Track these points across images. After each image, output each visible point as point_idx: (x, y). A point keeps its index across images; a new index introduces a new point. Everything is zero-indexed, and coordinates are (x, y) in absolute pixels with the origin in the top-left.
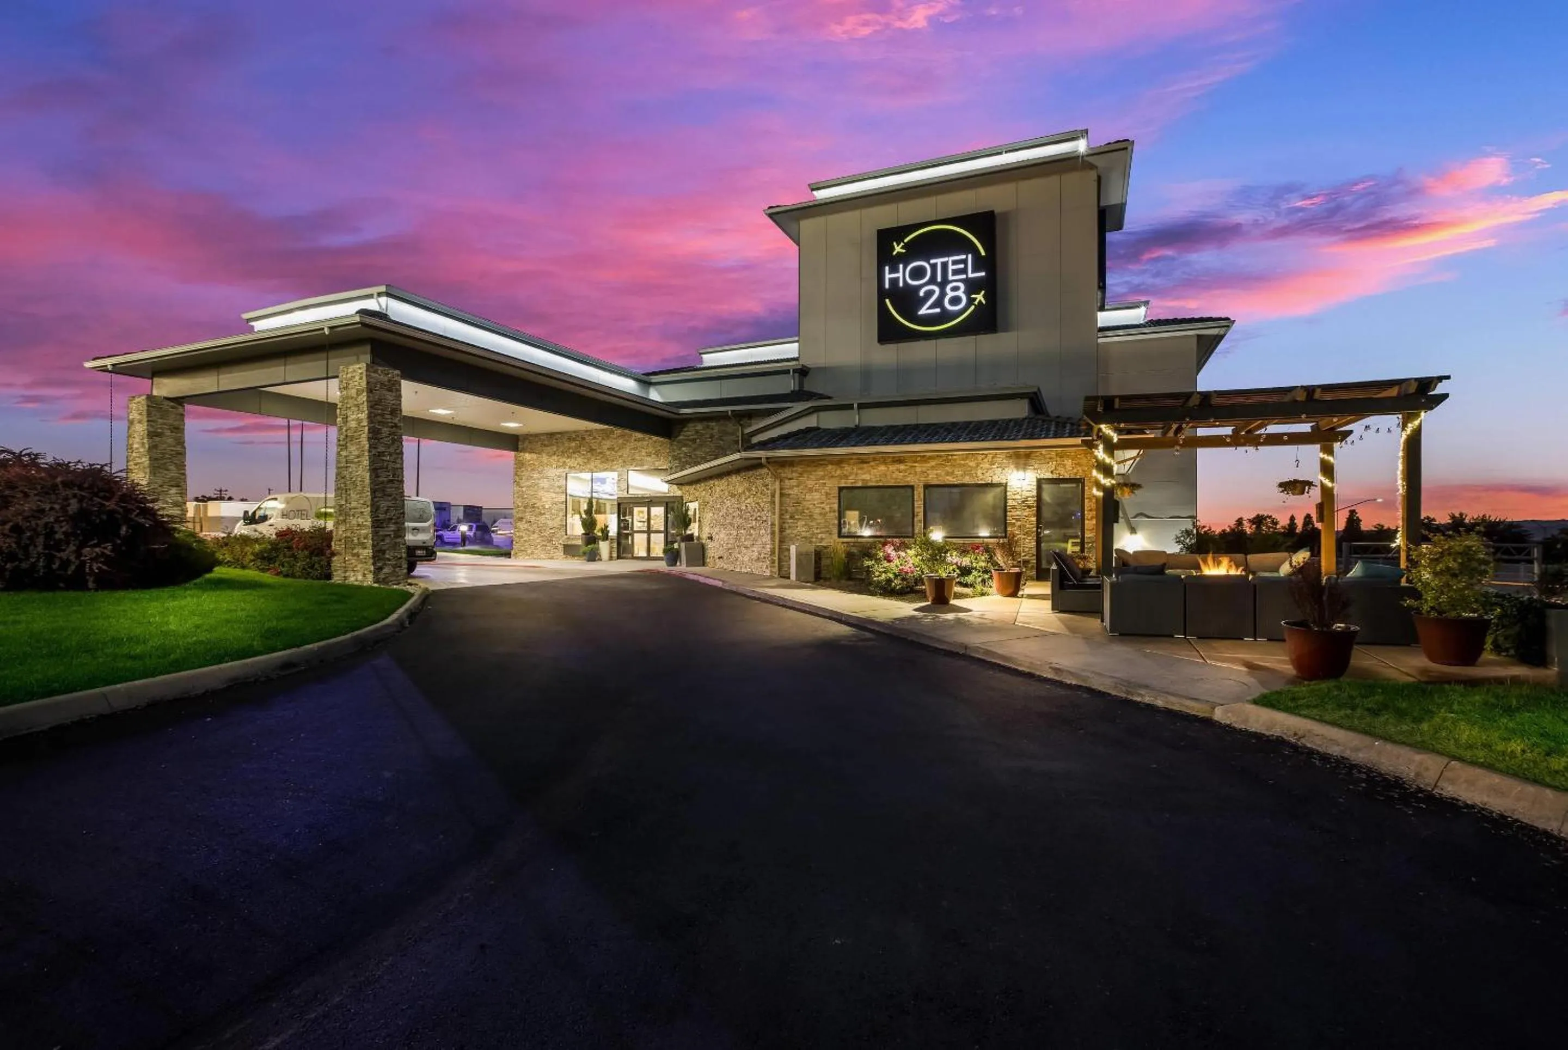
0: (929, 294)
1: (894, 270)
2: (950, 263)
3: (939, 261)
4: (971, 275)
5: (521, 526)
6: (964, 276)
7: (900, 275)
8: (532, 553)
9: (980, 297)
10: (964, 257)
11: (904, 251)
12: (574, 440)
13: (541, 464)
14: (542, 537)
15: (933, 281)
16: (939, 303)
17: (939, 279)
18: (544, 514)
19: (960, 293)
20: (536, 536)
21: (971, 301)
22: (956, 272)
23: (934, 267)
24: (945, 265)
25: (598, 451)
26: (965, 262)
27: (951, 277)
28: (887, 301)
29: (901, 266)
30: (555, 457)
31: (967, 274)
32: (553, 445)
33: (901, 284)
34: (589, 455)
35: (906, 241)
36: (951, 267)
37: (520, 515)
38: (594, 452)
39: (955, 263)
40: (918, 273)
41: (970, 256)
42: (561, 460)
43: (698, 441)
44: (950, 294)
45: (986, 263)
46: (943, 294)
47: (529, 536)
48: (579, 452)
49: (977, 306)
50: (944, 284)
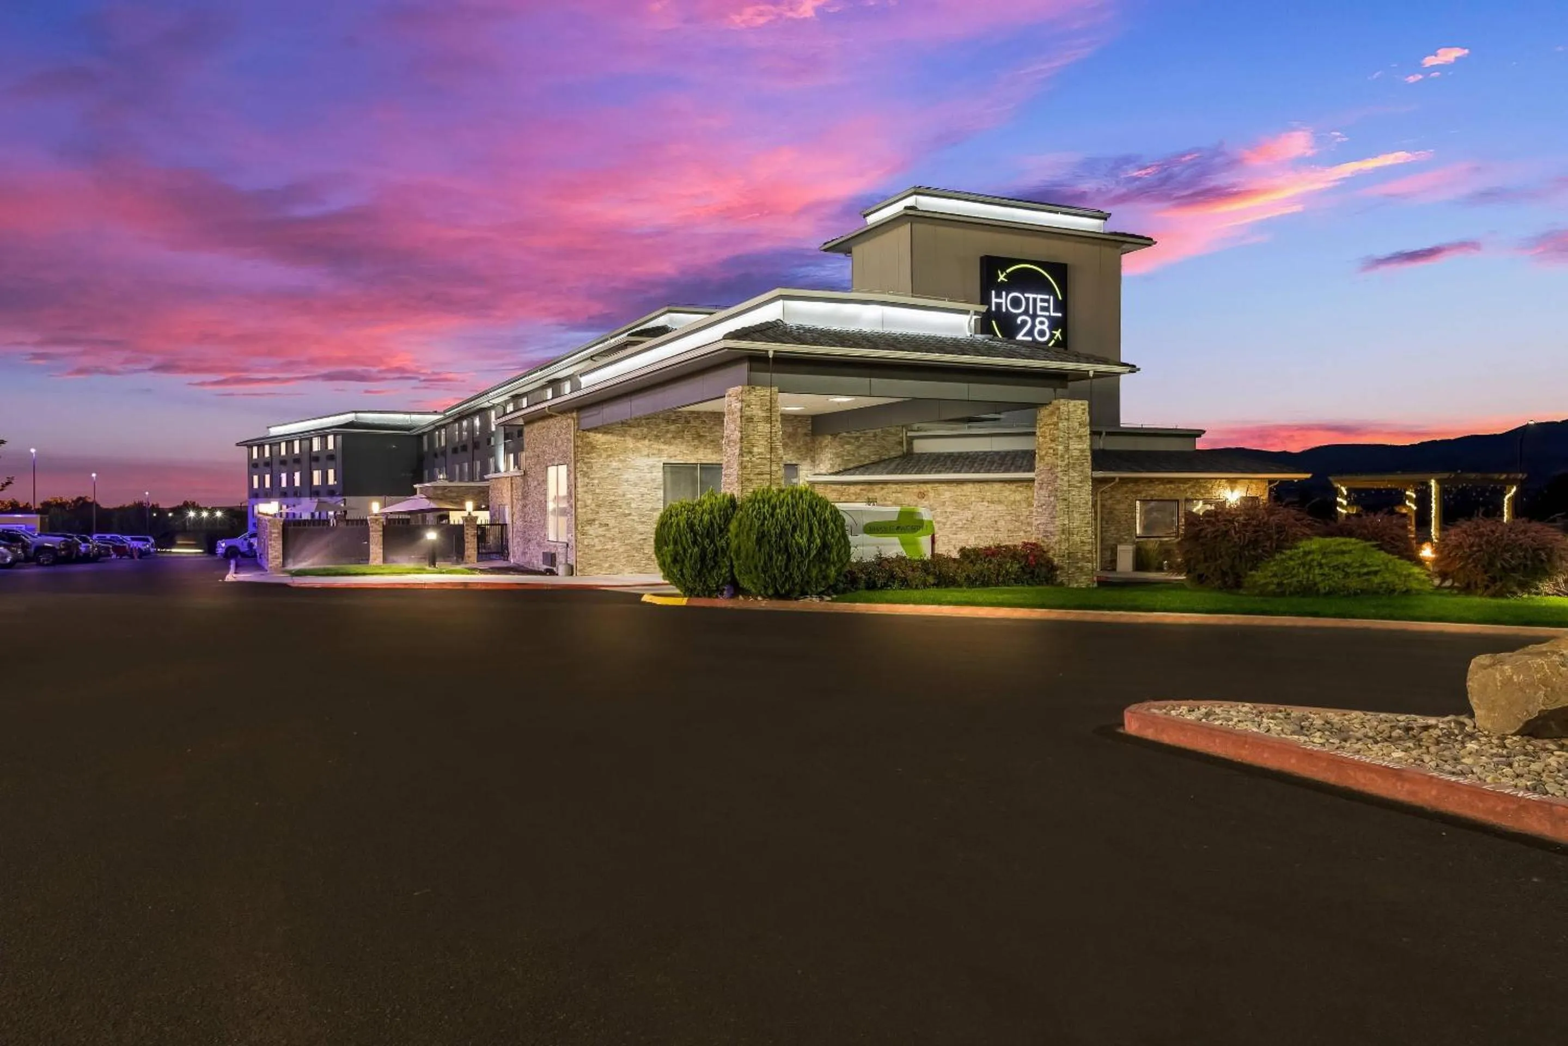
0: (1024, 323)
1: (999, 296)
2: (1038, 300)
3: (1031, 296)
4: (1053, 314)
5: (591, 532)
6: (1047, 314)
7: (1003, 301)
8: (611, 566)
9: (1058, 334)
10: (1047, 297)
11: (1006, 280)
12: (674, 422)
13: (625, 450)
14: (627, 545)
15: (1026, 312)
16: (1030, 333)
17: (1031, 312)
18: (630, 514)
19: (1045, 327)
20: (617, 543)
21: (1052, 336)
22: (1043, 309)
23: (1027, 299)
24: (1035, 300)
26: (1047, 301)
27: (1039, 313)
28: (994, 322)
29: (1004, 293)
30: (646, 442)
31: (1049, 312)
32: (642, 425)
33: (1004, 310)
34: (696, 442)
35: (1008, 271)
36: (1039, 304)
37: (590, 517)
38: (703, 439)
39: (1043, 300)
40: (1016, 303)
41: (1052, 298)
42: (656, 446)
43: (861, 439)
44: (1038, 327)
45: (1062, 306)
46: (1033, 326)
47: (605, 544)
48: (683, 438)
49: (1056, 341)
50: (1034, 317)
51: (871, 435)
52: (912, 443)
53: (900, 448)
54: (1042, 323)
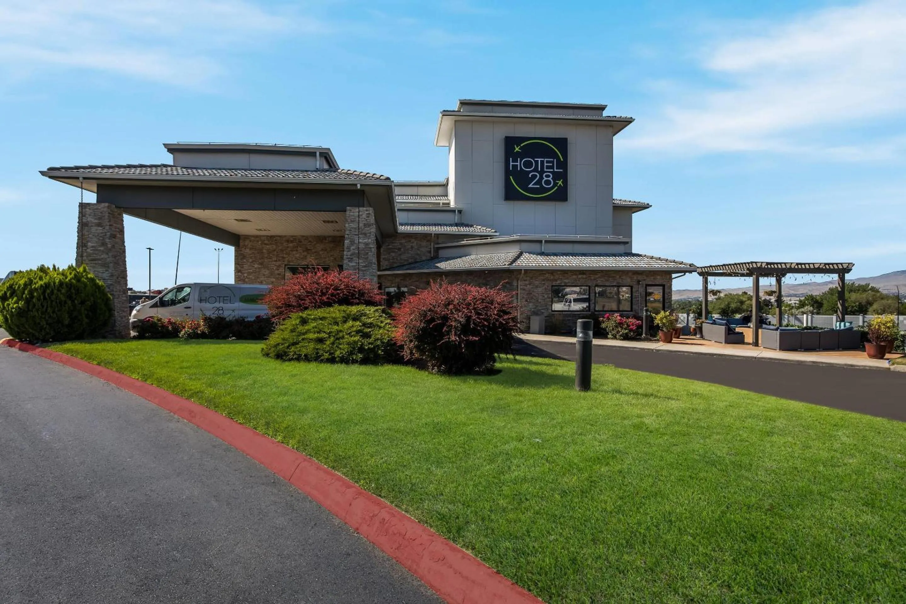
0: (534, 177)
1: (515, 160)
2: (545, 162)
3: (539, 160)
4: (555, 170)
6: (552, 170)
7: (518, 164)
9: (560, 183)
10: (552, 160)
11: (520, 151)
12: (292, 242)
13: (262, 257)
15: (536, 170)
16: (539, 182)
17: (539, 170)
19: (550, 179)
21: (555, 184)
22: (548, 167)
24: (542, 162)
25: (313, 251)
27: (545, 170)
29: (519, 159)
30: (275, 253)
32: (273, 244)
33: (519, 169)
34: (305, 253)
35: (522, 145)
36: (545, 164)
38: (309, 252)
39: (548, 162)
40: (528, 164)
42: (281, 255)
43: (402, 249)
44: (545, 178)
45: (563, 165)
46: (541, 178)
48: (297, 251)
49: (559, 187)
50: (542, 173)
51: (410, 247)
52: (438, 252)
53: (429, 255)
54: (548, 176)
